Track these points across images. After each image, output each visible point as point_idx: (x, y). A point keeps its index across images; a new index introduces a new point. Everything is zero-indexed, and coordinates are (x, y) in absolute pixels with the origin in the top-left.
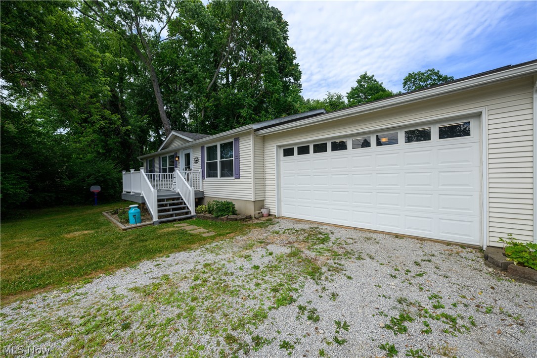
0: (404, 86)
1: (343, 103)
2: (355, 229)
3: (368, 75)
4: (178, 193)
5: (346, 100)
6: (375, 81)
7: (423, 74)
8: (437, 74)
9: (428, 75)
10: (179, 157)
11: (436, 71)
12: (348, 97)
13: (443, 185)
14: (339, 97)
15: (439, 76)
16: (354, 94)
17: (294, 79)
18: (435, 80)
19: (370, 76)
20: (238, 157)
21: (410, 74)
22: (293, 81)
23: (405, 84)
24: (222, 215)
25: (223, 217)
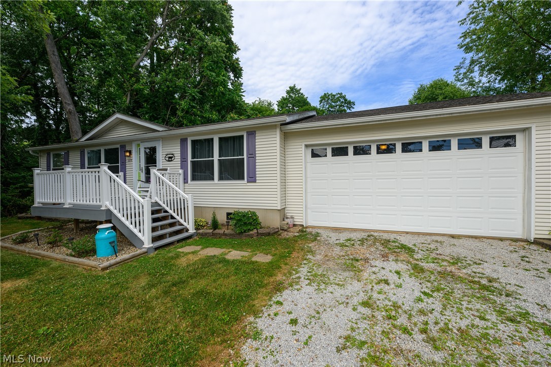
0: (320, 103)
1: (273, 110)
2: (407, 233)
3: (296, 88)
4: (156, 202)
5: (276, 108)
6: (302, 94)
7: (334, 96)
8: (344, 97)
9: (338, 98)
10: (130, 152)
11: (343, 95)
12: (278, 106)
13: (492, 189)
14: (270, 104)
15: (346, 100)
16: (283, 103)
17: (235, 76)
18: (342, 102)
19: (299, 88)
20: (252, 156)
21: (325, 94)
22: (233, 78)
23: (321, 102)
24: (249, 230)
25: (251, 232)
